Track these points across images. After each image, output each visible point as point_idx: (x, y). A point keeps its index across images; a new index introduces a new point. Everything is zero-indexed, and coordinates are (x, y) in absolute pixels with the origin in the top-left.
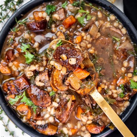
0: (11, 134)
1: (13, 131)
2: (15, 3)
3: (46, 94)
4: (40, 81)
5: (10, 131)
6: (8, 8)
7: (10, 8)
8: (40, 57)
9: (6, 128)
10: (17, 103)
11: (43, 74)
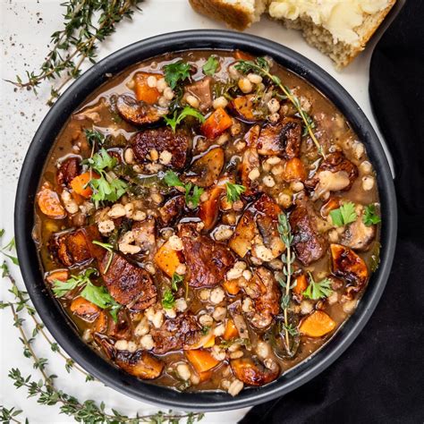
0: (36, 365)
1: (45, 358)
2: (93, 32)
3: (146, 279)
4: (133, 243)
5: (35, 358)
6: (72, 43)
7: (78, 43)
8: (143, 187)
9: (27, 348)
10: (71, 294)
11: (141, 228)
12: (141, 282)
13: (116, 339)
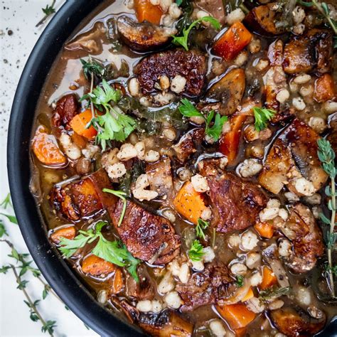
0: (44, 329)
3: (167, 228)
4: (148, 188)
5: (43, 321)
8: (154, 121)
9: (33, 311)
11: (157, 170)
12: (162, 232)
13: (138, 300)
